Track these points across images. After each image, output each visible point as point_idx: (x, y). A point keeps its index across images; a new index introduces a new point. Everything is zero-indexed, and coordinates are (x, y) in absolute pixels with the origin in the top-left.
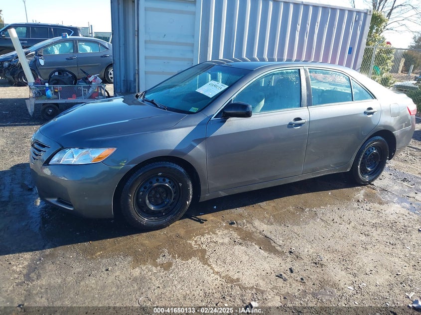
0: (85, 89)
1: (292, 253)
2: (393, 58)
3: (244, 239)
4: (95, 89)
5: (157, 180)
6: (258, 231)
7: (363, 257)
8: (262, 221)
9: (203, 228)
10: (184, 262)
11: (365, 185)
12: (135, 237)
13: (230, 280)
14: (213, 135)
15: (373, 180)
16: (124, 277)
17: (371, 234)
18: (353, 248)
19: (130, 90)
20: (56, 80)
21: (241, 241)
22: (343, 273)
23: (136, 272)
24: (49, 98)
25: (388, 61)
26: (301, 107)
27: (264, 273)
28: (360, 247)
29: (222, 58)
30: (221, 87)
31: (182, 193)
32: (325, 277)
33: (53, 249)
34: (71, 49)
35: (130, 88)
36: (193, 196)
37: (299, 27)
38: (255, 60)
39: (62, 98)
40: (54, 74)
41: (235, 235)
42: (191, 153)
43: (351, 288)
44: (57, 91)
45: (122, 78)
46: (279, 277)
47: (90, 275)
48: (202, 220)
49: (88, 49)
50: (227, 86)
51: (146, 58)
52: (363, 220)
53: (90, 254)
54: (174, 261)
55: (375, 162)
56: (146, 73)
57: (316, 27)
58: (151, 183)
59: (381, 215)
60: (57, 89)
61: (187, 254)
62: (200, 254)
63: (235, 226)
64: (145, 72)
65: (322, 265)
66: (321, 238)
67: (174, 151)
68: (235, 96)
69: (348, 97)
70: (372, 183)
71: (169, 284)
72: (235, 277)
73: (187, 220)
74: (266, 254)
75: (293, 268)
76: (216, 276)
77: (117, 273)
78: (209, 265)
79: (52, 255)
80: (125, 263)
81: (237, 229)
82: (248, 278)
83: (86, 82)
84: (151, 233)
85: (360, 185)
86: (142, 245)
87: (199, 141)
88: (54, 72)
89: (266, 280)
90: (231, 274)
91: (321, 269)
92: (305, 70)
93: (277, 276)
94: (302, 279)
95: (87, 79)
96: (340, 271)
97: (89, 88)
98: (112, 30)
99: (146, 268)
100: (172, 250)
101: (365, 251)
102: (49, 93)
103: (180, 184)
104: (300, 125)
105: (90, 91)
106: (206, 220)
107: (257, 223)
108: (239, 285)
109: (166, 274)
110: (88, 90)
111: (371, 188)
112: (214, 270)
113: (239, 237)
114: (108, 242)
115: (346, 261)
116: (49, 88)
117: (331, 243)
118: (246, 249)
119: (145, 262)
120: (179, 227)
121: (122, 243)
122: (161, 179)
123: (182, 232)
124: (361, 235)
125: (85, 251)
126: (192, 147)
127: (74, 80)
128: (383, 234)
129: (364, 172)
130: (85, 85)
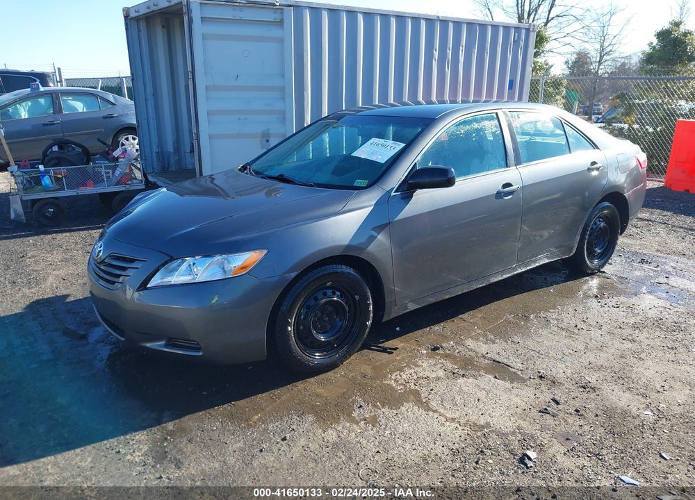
0: (107, 171)
1: (544, 378)
2: (564, 92)
3: (464, 367)
4: (126, 169)
5: (325, 294)
6: (480, 355)
7: (642, 370)
8: (477, 340)
9: (396, 360)
10: (395, 412)
11: (594, 274)
12: (300, 385)
13: (476, 427)
14: (399, 217)
15: (603, 266)
16: (317, 446)
17: (638, 338)
18: (624, 360)
19: (168, 168)
20: (57, 158)
21: (461, 372)
22: (627, 394)
23: (331, 435)
24: (46, 190)
25: (558, 97)
26: (507, 167)
27: (519, 411)
28: (632, 358)
29: (377, 103)
30: (394, 146)
31: (358, 311)
32: (607, 404)
33: (177, 421)
34: (49, 108)
35: (168, 165)
36: (374, 313)
37: (436, 54)
38: (419, 103)
39: (70, 187)
40: (50, 150)
41: (449, 365)
42: (372, 248)
43: (649, 413)
44: (60, 176)
45: (155, 149)
46: (543, 412)
47: (261, 451)
48: (390, 349)
49: (79, 106)
50: (403, 145)
51: (209, 113)
52: (617, 321)
53: (244, 420)
54: (380, 412)
55: (604, 239)
56: (211, 137)
57: (461, 52)
58: (316, 299)
59: (636, 312)
60: (61, 174)
61: (393, 399)
62: (412, 397)
63: (440, 351)
64: (209, 135)
65: (594, 389)
66: (572, 352)
67: (348, 247)
68: (419, 158)
69: (565, 148)
70: (602, 270)
71: (391, 444)
72: (482, 422)
73: (365, 351)
74: (508, 385)
75: (557, 398)
76: (454, 425)
77: (303, 442)
78: (435, 411)
79: (183, 430)
80: (306, 425)
81: (446, 356)
82: (501, 419)
83: (107, 159)
84: (321, 376)
85: (588, 275)
86: (318, 396)
87: (380, 228)
88: (51, 147)
89: (528, 419)
90: (473, 418)
91: (595, 394)
92: (505, 113)
93: (540, 412)
94: (577, 411)
95: (108, 154)
96: (621, 392)
97: (114, 168)
98: (132, 73)
99: (343, 428)
100: (367, 396)
101: (641, 363)
102: (46, 181)
103: (357, 297)
104: (511, 193)
105: (118, 172)
106: (396, 349)
107: (470, 343)
108: (492, 432)
109: (378, 432)
110: (114, 172)
111: (604, 277)
112: (446, 417)
113: (456, 367)
114: (262, 398)
115: (623, 379)
116: (47, 172)
117: (590, 357)
118: (476, 381)
119: (337, 420)
120: (360, 363)
121: (284, 398)
122: (329, 292)
123: (368, 370)
124: (624, 341)
125: (232, 417)
126: (372, 238)
127: (87, 156)
128: (652, 336)
129: (592, 256)
130: (107, 163)
